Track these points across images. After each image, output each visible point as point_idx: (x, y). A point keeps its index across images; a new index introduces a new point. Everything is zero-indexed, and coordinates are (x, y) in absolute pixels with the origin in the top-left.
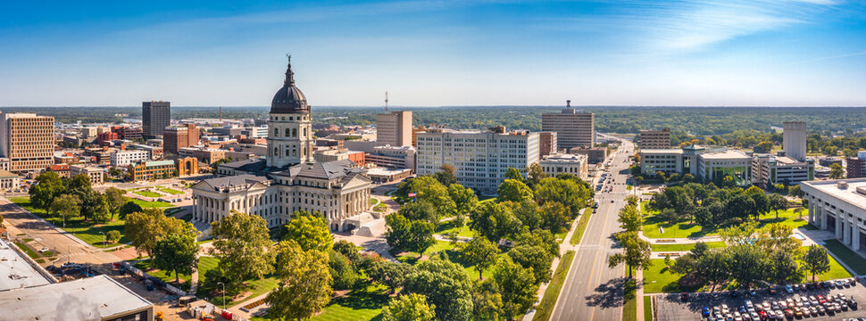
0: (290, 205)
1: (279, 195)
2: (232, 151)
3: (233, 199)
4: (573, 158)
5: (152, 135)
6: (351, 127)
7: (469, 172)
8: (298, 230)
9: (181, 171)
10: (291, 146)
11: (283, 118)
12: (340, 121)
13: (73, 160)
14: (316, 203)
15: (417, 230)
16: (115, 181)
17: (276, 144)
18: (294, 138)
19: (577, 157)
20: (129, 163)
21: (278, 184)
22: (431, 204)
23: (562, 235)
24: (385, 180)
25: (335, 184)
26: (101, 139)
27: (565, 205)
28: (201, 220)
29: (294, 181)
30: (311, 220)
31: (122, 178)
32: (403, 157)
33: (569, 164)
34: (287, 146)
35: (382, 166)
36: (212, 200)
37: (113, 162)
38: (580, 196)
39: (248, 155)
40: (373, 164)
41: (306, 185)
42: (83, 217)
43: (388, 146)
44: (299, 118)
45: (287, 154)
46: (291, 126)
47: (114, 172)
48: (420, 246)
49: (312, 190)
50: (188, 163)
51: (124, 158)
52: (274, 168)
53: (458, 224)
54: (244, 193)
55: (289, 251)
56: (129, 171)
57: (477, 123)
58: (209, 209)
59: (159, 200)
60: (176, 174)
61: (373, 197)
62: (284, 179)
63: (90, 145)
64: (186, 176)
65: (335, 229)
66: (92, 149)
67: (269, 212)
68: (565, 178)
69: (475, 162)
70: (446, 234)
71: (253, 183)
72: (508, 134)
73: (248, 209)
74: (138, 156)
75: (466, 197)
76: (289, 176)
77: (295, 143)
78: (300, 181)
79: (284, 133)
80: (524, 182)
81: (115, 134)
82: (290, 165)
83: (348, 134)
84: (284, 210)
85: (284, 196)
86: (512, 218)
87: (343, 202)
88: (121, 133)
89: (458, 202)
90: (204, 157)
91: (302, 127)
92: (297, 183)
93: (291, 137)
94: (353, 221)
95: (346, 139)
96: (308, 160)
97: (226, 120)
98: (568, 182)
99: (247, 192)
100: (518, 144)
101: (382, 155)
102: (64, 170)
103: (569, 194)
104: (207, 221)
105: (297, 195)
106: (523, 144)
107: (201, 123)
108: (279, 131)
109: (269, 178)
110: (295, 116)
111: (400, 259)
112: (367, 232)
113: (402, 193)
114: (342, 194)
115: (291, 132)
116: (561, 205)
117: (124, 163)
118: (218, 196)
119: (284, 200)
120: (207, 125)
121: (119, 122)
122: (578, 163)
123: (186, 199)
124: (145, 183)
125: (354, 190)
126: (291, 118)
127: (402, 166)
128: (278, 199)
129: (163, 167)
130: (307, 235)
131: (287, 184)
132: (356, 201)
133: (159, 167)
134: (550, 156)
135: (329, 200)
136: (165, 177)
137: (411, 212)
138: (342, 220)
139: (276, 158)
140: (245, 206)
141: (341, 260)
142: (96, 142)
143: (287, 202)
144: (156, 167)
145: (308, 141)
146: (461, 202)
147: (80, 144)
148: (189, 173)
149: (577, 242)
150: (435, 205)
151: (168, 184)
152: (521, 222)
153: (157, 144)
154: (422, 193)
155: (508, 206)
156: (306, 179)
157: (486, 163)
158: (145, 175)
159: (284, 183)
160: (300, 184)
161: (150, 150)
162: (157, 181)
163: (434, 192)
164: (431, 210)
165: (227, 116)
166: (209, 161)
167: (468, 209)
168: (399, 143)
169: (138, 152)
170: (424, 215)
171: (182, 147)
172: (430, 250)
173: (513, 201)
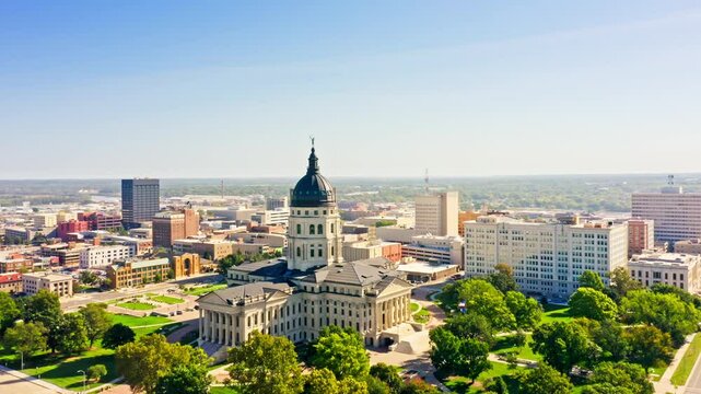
0: (317, 316)
1: (303, 304)
2: (241, 242)
3: (249, 313)
4: (678, 261)
5: (135, 221)
6: (382, 206)
7: (532, 272)
8: (329, 350)
9: (178, 270)
10: (316, 245)
11: (307, 213)
12: (369, 196)
13: (24, 263)
14: (347, 313)
15: (467, 350)
16: (89, 290)
17: (299, 244)
18: (320, 236)
19: (683, 259)
20: (106, 264)
21: (300, 291)
22: (483, 318)
23: (658, 370)
24: (426, 279)
25: (369, 291)
26: (64, 231)
27: (664, 331)
28: (210, 339)
29: (320, 288)
30: (342, 337)
31: (98, 285)
32: (448, 250)
33: (671, 268)
34: (312, 246)
35: (422, 260)
36: (223, 315)
37: (84, 264)
38: (686, 318)
39: (260, 248)
40: (411, 258)
41: (335, 292)
42: (50, 351)
43: (429, 236)
44: (325, 213)
45: (312, 255)
46: (316, 223)
47: (86, 278)
48: (473, 370)
49: (343, 298)
50: (187, 261)
51: (100, 257)
52: (297, 272)
53: (518, 341)
54: (262, 304)
55: (321, 383)
56: (107, 276)
57: (540, 200)
58: (220, 326)
59: (153, 315)
60: (170, 276)
61: (413, 301)
62: (309, 285)
63: (47, 239)
64: (185, 278)
65: (370, 344)
66: (51, 247)
67: (291, 325)
68: (664, 291)
69: (539, 260)
70: (503, 355)
71: (272, 292)
72: (582, 226)
73: (267, 322)
74: (118, 253)
75: (527, 308)
76: (315, 282)
77: (321, 242)
78: (328, 288)
79: (308, 230)
80: (604, 291)
81: (84, 223)
82: (315, 268)
83: (379, 218)
84: (309, 322)
85: (309, 306)
86: (589, 343)
87: (379, 312)
88: (93, 221)
89: (517, 315)
90: (206, 252)
91: (329, 222)
92: (325, 290)
93: (316, 235)
94: (391, 335)
95: (379, 224)
96: (336, 262)
97: (230, 197)
98: (669, 298)
99: (265, 303)
100: (596, 239)
101: (422, 246)
102: (12, 281)
103: (670, 314)
104: (217, 340)
105: (324, 303)
106: (604, 240)
107: (198, 201)
108: (302, 228)
109: (291, 285)
110: (320, 210)
111: (448, 384)
112: (407, 349)
113: (448, 298)
114: (377, 302)
115: (316, 229)
116: (658, 332)
117: (99, 264)
118: (232, 311)
119: (309, 310)
120: (205, 204)
121: (86, 202)
122: (686, 268)
123: (188, 310)
124: (131, 291)
125: (391, 298)
126: (316, 213)
127: (446, 261)
128: (303, 309)
129: (155, 267)
130: (339, 357)
131: (312, 292)
132: (393, 309)
133: (150, 268)
134: (643, 256)
135: (362, 310)
136: (157, 280)
137: (460, 327)
138: (378, 333)
139: (298, 259)
140: (263, 320)
141: (380, 387)
142: (56, 234)
143: (313, 312)
144: (145, 269)
145: (336, 239)
146: (522, 315)
147: (31, 237)
148: (188, 273)
149: (682, 383)
150: (489, 316)
151: (161, 289)
152: (600, 349)
153: (143, 235)
154: (472, 302)
155: (582, 324)
156: (335, 285)
157: (553, 261)
158: (131, 280)
159: (309, 289)
160: (328, 291)
161: (135, 244)
162: (147, 286)
163: (487, 303)
164: (485, 324)
165: (231, 192)
166: (213, 256)
167: (530, 323)
168: (443, 232)
169: (118, 248)
170: (475, 330)
171: (177, 238)
172: (484, 375)
173: (589, 317)
